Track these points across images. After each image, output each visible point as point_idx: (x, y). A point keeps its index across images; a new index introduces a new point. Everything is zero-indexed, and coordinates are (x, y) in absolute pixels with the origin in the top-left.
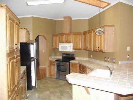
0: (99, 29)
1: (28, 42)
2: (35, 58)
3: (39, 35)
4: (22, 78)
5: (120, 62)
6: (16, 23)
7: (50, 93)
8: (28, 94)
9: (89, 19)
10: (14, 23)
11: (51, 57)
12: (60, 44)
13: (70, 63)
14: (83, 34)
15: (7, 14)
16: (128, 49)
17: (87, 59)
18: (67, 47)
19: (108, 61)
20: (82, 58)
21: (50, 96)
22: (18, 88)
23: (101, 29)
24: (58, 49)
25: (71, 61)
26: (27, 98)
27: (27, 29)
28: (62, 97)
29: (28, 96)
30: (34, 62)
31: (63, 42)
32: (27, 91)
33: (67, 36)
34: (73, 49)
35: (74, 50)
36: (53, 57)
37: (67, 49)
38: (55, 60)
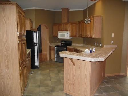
0: (86, 19)
1: (32, 30)
2: (37, 43)
3: (41, 24)
4: (28, 57)
5: (105, 46)
6: (23, 15)
7: (50, 71)
8: (32, 71)
9: (84, 10)
10: (22, 15)
11: (51, 44)
12: (58, 32)
13: (67, 48)
14: (78, 23)
15: (17, 10)
16: (113, 35)
17: (82, 45)
18: (65, 34)
19: (97, 46)
20: (78, 44)
21: (50, 73)
22: (25, 62)
23: (88, 19)
24: (57, 36)
25: (67, 47)
26: (32, 74)
27: (30, 20)
28: (59, 74)
29: (32, 72)
30: (37, 46)
31: (62, 31)
32: (31, 70)
33: (65, 25)
34: (70, 36)
35: (71, 38)
36: (53, 44)
37: (65, 37)
38: (54, 46)
